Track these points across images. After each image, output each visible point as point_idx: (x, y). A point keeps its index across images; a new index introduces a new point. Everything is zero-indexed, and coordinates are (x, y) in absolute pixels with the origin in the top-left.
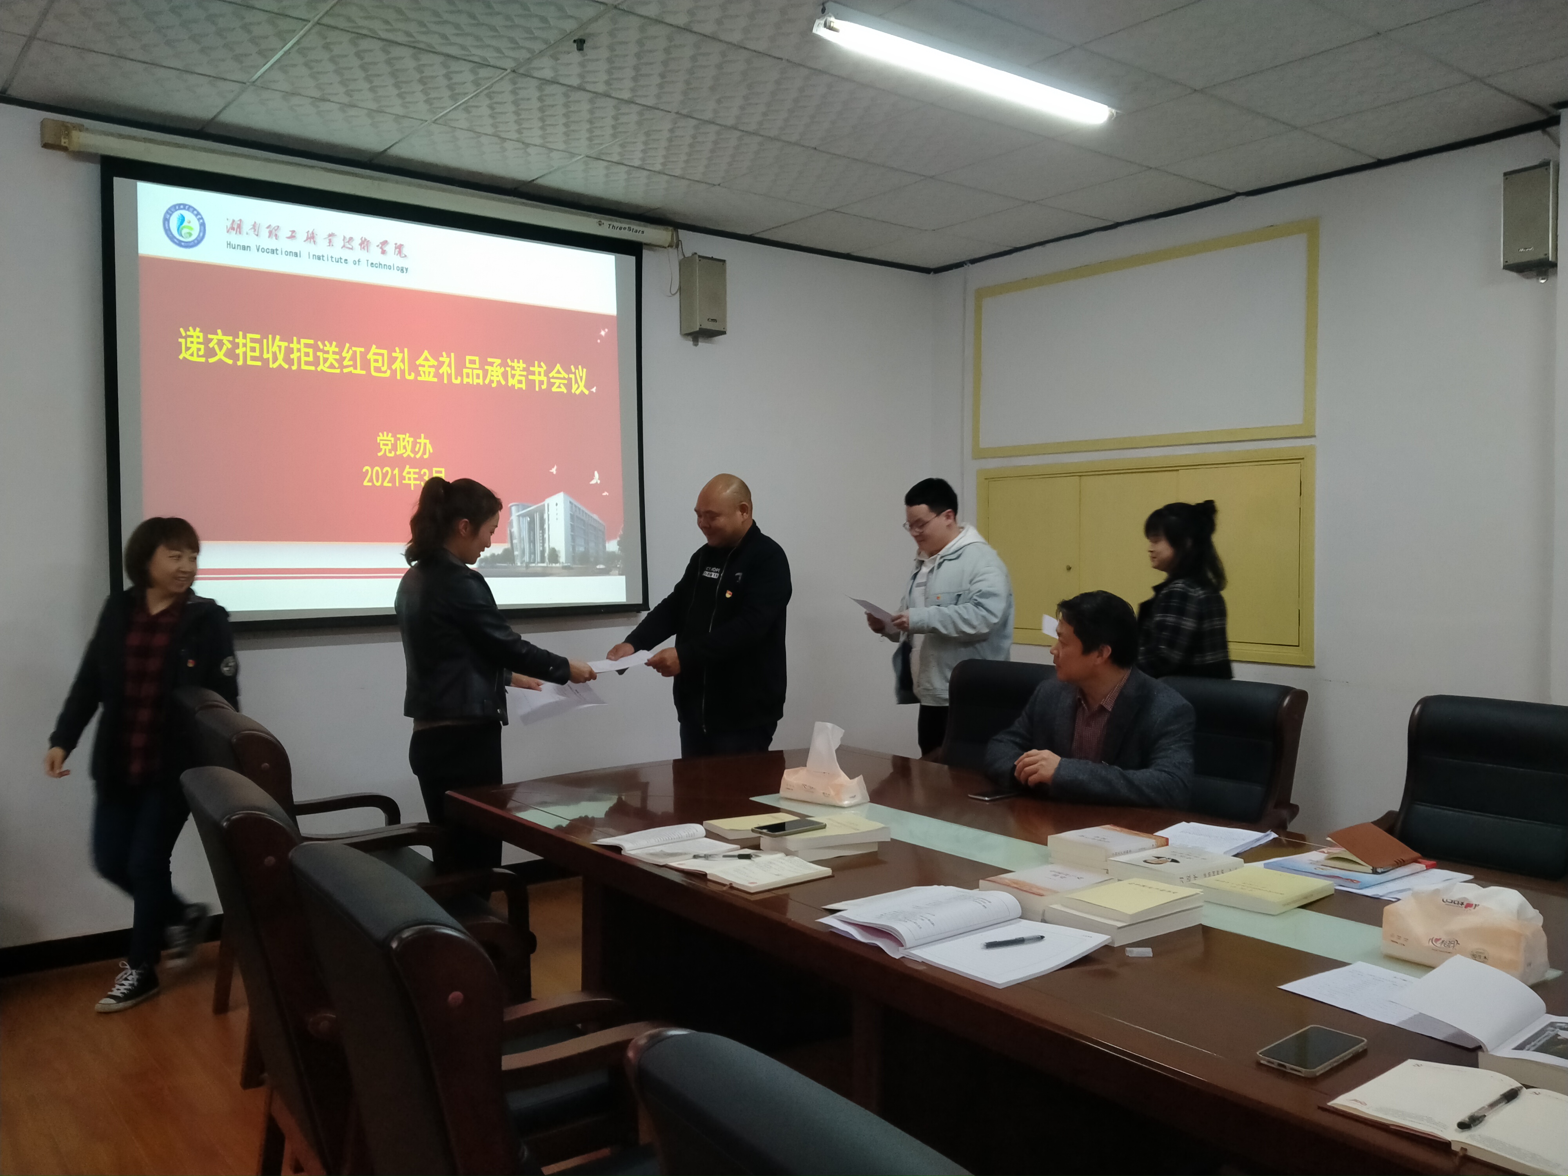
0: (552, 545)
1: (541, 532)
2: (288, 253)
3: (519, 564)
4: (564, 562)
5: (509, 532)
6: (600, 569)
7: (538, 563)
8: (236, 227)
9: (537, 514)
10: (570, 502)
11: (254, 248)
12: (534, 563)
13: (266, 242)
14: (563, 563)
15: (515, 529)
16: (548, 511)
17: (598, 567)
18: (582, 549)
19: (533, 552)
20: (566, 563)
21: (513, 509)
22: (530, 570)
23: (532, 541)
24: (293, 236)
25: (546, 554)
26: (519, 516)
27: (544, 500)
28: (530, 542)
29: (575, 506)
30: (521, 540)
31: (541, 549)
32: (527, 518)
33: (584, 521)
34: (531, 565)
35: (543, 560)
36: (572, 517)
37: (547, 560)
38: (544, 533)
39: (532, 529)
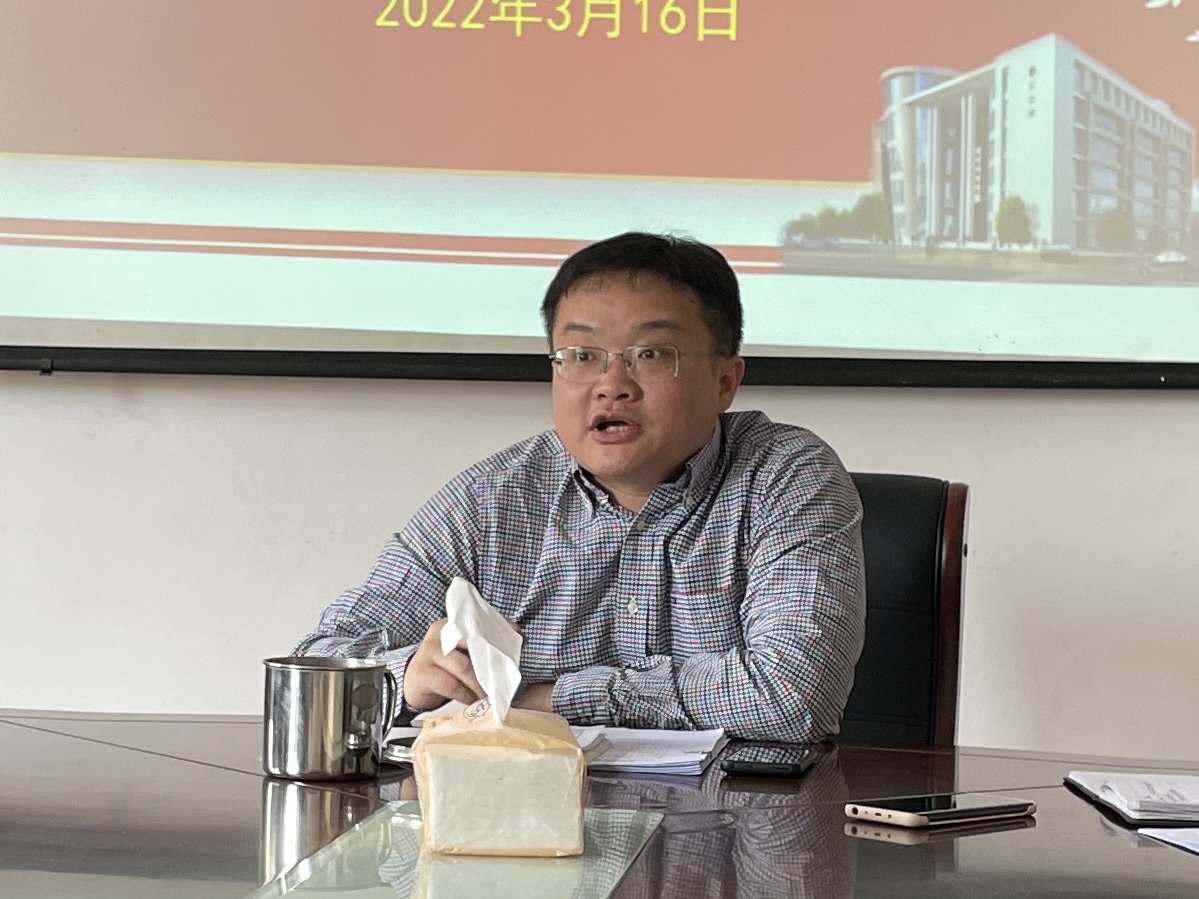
0: (1011, 190)
1: (979, 151)
3: (906, 242)
4: (1050, 239)
5: (878, 149)
7: (966, 239)
9: (970, 98)
10: (1079, 65)
12: (953, 237)
14: (1045, 243)
15: (899, 142)
16: (1004, 89)
17: (1162, 258)
18: (1108, 203)
19: (948, 208)
20: (1055, 243)
21: (897, 85)
22: (939, 260)
23: (950, 177)
25: (993, 216)
26: (912, 105)
27: (992, 56)
28: (943, 178)
29: (1094, 76)
30: (915, 172)
31: (978, 198)
32: (935, 111)
33: (1120, 122)
34: (942, 245)
35: (980, 234)
36: (1081, 108)
37: (994, 234)
38: (986, 156)
39: (949, 142)
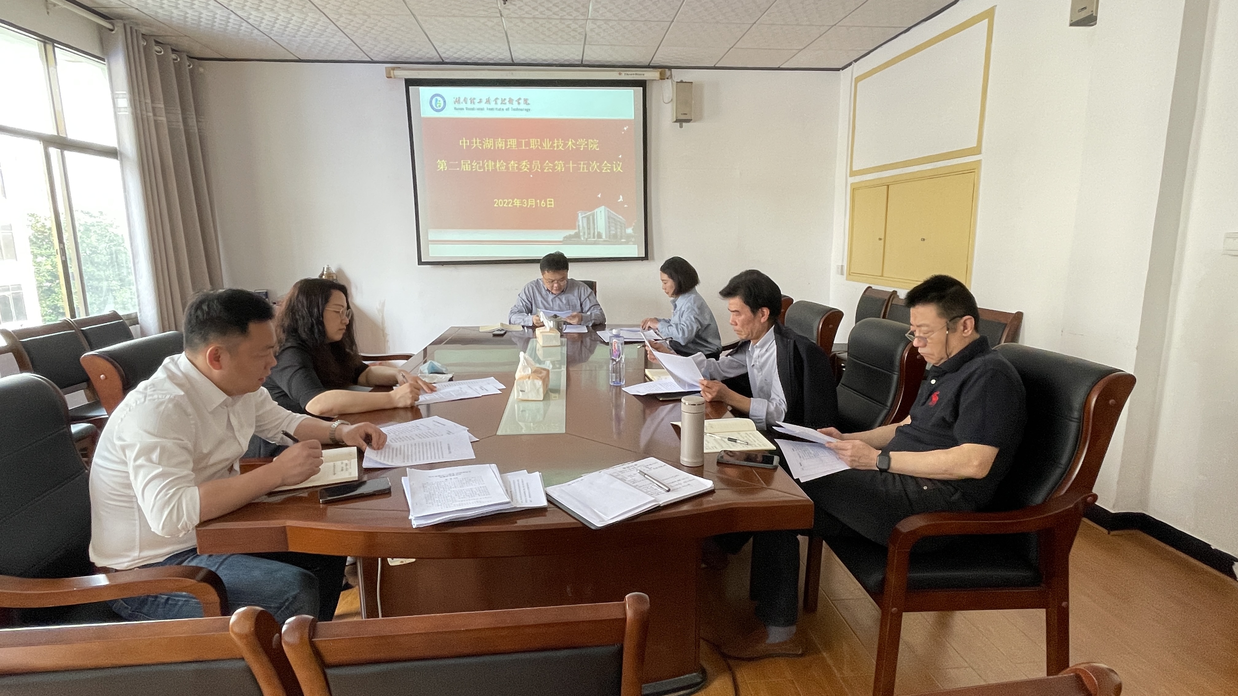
0: (598, 230)
1: (593, 224)
2: (478, 109)
3: (582, 239)
5: (577, 225)
6: (623, 241)
8: (458, 101)
10: (608, 211)
11: (465, 109)
12: (590, 238)
13: (469, 105)
15: (580, 223)
18: (614, 232)
19: (589, 234)
20: (606, 238)
21: (580, 214)
23: (589, 229)
24: (480, 101)
26: (582, 217)
27: (594, 209)
30: (583, 227)
31: (593, 232)
32: (586, 218)
33: (614, 219)
36: (609, 217)
37: (596, 237)
39: (588, 223)
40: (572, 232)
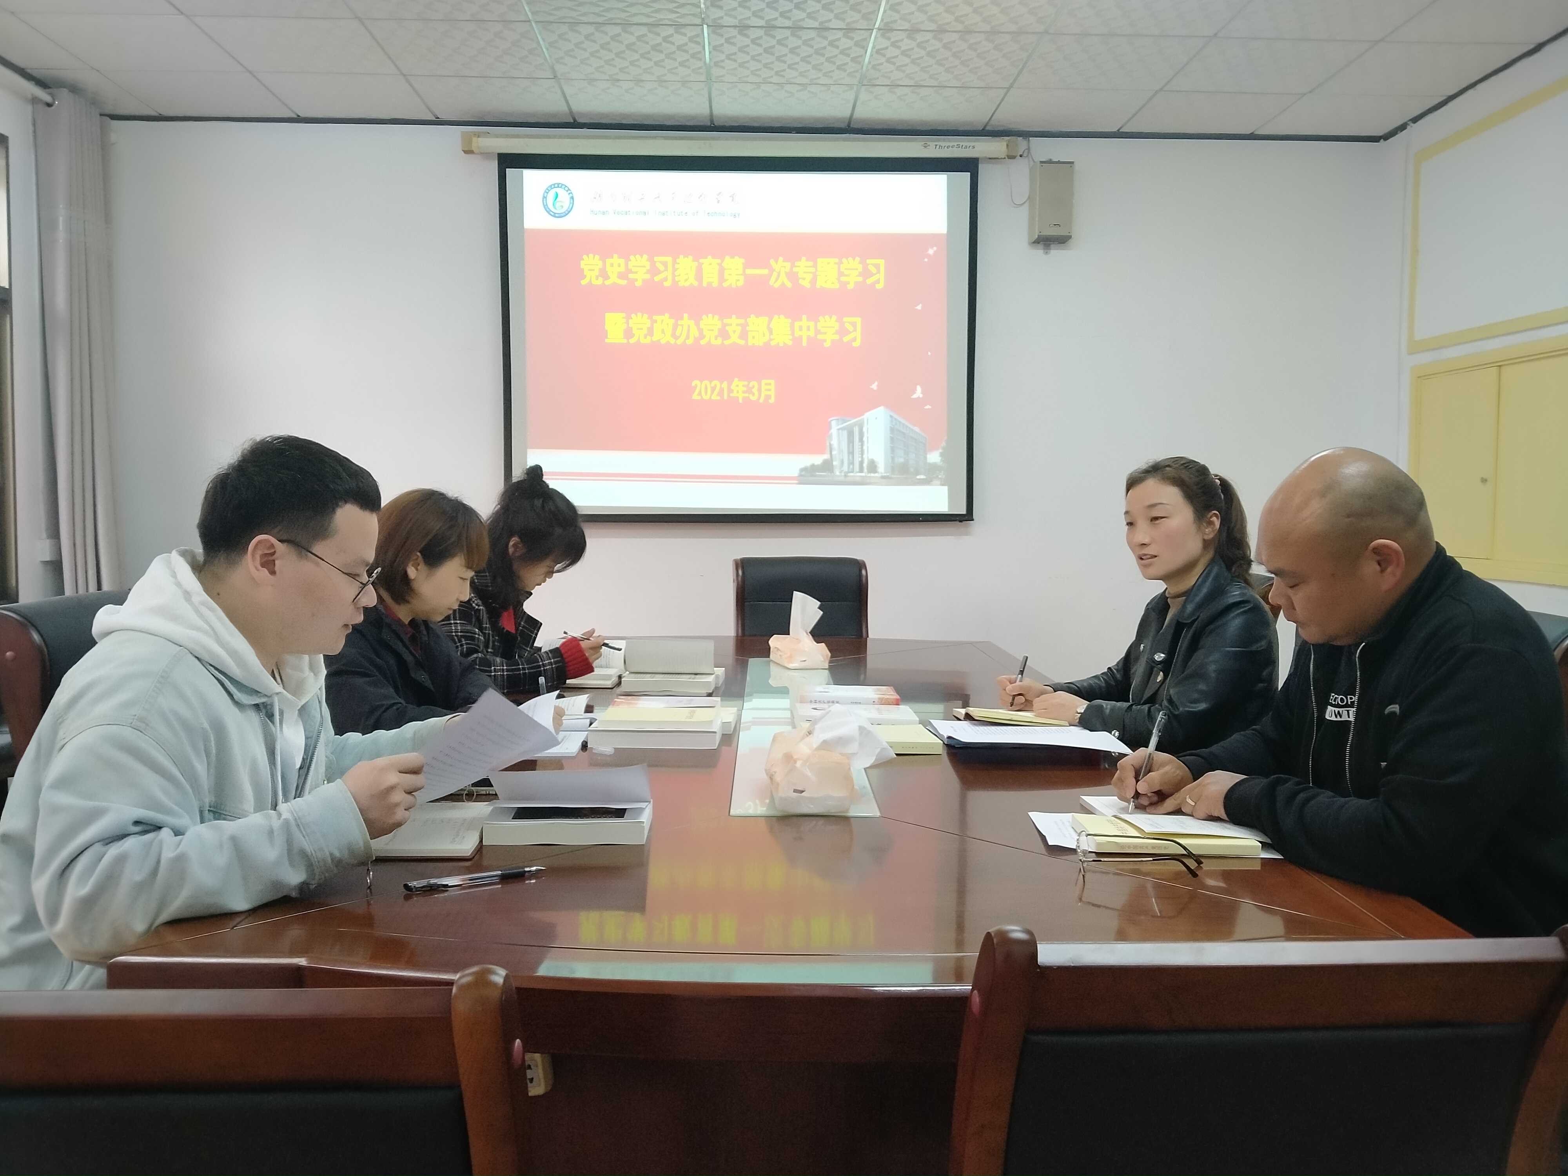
0: (871, 456)
1: (860, 444)
2: (638, 214)
3: (838, 473)
5: (828, 444)
6: (920, 479)
7: (856, 473)
8: (598, 196)
9: (857, 427)
10: (891, 416)
11: (612, 213)
12: (852, 472)
13: (620, 206)
14: (882, 473)
15: (835, 442)
16: (868, 423)
17: (918, 477)
18: (902, 460)
19: (851, 463)
20: (885, 473)
21: (834, 423)
22: (848, 479)
23: (851, 453)
24: (643, 198)
25: (865, 465)
26: (838, 429)
27: (863, 414)
28: (849, 453)
29: (896, 419)
30: (840, 449)
31: (860, 459)
32: (846, 431)
33: (904, 433)
34: (849, 474)
35: (861, 470)
36: (892, 430)
37: (865, 470)
38: (862, 445)
39: (851, 441)
40: (818, 459)
